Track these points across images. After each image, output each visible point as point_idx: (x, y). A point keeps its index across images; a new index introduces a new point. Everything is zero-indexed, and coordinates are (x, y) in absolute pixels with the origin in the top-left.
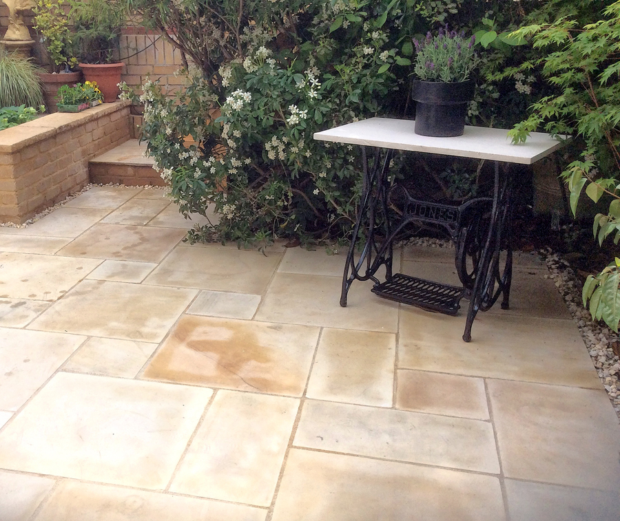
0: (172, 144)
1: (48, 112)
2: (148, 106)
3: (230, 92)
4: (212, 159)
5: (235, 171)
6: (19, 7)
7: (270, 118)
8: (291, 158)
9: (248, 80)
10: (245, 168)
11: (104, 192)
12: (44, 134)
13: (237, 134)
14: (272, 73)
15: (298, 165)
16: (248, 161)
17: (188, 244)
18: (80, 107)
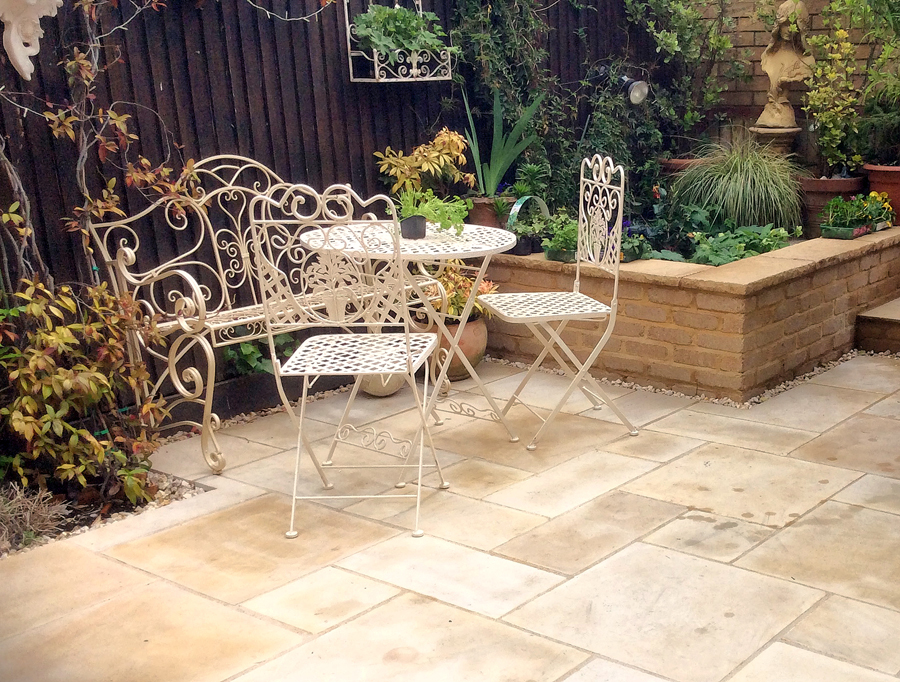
1: (806, 236)
6: (785, 78)
11: (875, 364)
12: (797, 271)
18: (856, 231)
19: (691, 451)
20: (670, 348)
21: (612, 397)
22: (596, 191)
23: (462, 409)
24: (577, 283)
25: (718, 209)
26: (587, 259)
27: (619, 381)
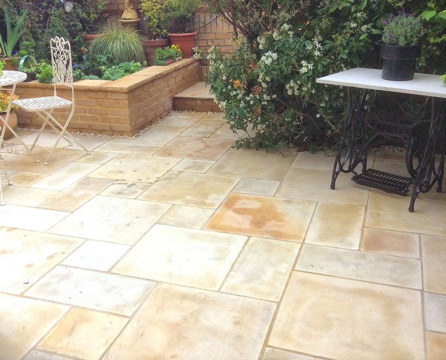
0: (227, 86)
1: (149, 65)
2: (212, 62)
3: (264, 52)
4: (251, 95)
5: (266, 103)
7: (289, 69)
8: (303, 94)
9: (276, 45)
10: (272, 101)
11: (182, 116)
12: (147, 80)
13: (268, 79)
14: (291, 40)
15: (307, 98)
16: (274, 96)
17: (235, 149)
18: (168, 62)
19: (114, 158)
20: (99, 117)
21: (78, 140)
22: (58, 52)
23: (12, 151)
24: (55, 92)
25: (111, 56)
26: (58, 81)
27: (79, 133)
